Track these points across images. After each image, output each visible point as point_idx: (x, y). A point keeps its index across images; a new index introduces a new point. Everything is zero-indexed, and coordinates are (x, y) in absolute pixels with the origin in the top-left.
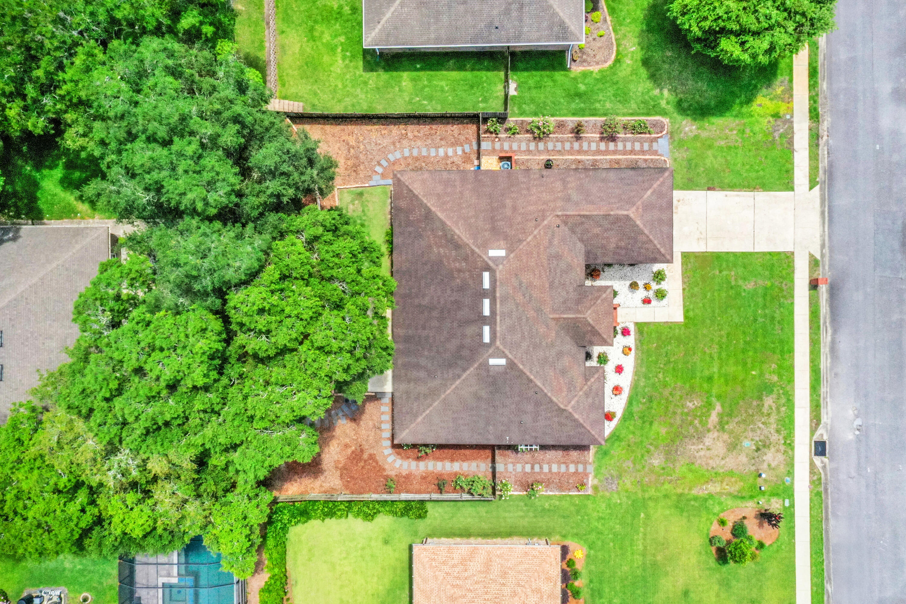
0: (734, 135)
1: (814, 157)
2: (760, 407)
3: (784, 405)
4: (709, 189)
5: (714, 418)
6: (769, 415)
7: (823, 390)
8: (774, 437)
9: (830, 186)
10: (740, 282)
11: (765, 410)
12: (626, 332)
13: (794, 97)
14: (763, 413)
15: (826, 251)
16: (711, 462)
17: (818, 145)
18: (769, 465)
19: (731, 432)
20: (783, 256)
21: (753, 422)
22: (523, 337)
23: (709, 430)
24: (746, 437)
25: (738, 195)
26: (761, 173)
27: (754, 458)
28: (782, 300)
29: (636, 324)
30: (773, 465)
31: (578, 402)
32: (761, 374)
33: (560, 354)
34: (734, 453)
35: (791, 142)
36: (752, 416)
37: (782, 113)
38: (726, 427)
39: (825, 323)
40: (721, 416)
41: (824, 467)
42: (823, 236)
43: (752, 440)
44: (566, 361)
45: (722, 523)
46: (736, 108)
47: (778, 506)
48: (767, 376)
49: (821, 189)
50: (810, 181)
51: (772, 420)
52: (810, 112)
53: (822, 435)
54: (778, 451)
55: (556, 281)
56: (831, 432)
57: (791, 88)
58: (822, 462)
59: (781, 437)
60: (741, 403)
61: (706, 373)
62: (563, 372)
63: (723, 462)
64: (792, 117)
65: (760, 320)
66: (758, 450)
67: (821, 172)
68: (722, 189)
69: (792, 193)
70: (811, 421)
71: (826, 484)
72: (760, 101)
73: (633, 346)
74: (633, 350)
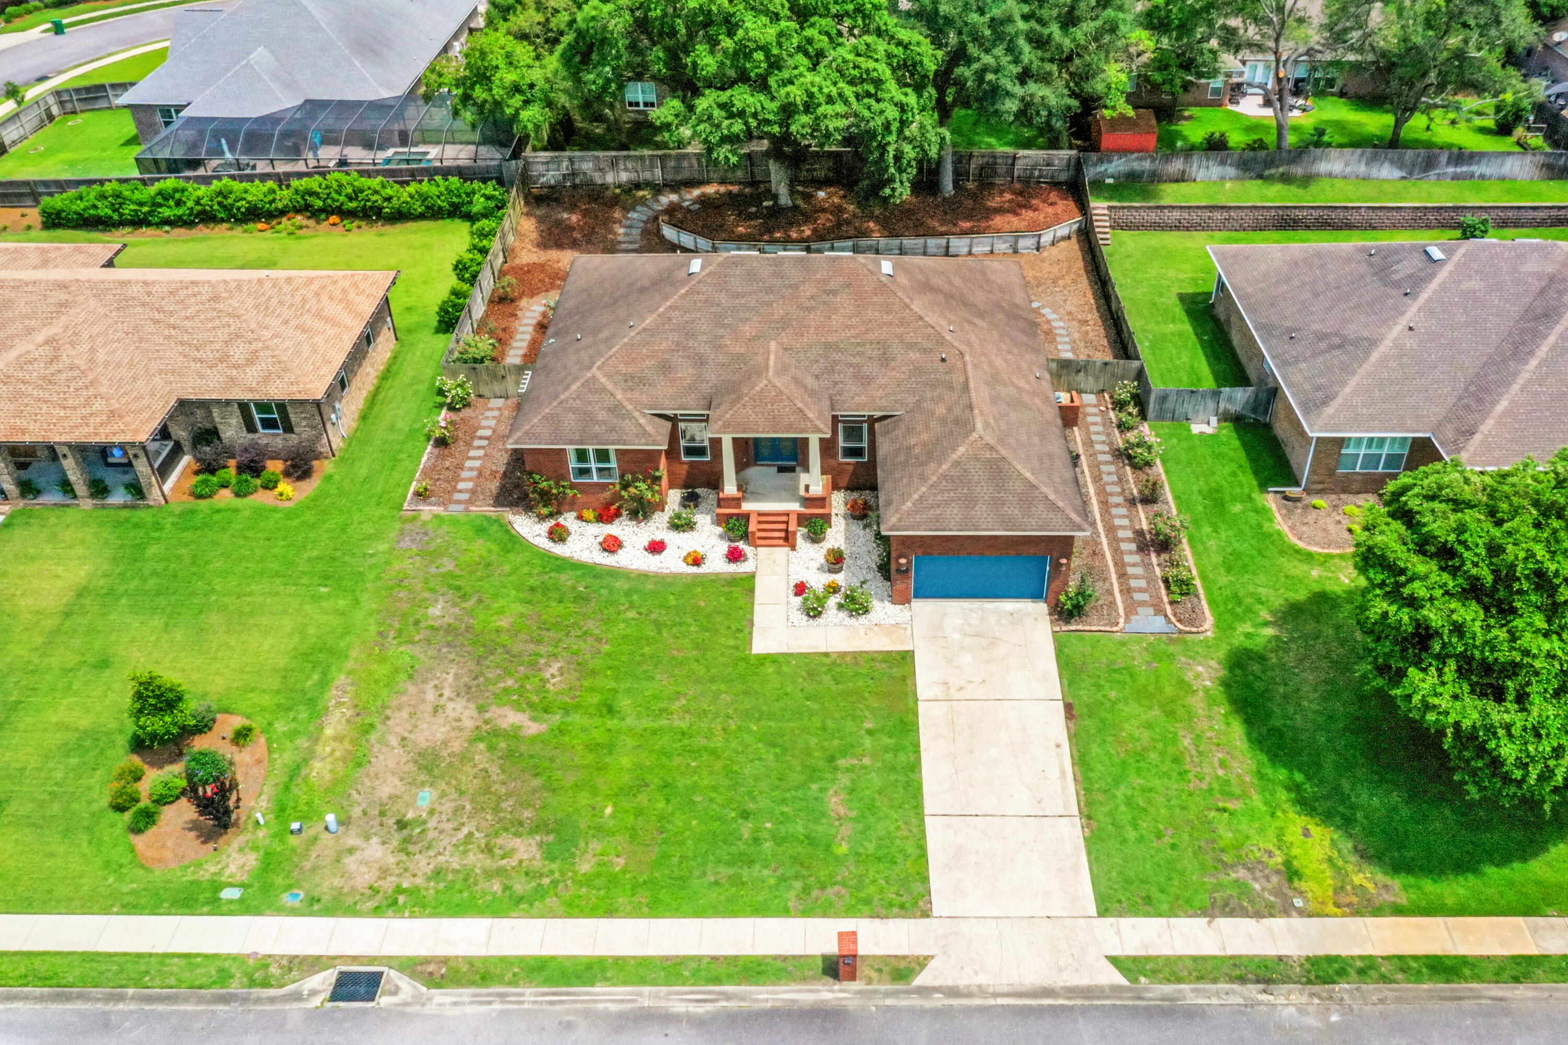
0: (1211, 769)
1: (1204, 970)
2: (516, 827)
3: (506, 888)
4: (1068, 708)
5: (511, 718)
6: (488, 849)
7: (529, 994)
8: (423, 864)
9: (1134, 1012)
10: (845, 780)
11: (505, 840)
12: (735, 556)
13: (1358, 920)
14: (497, 835)
15: (938, 1000)
16: (404, 714)
17: (1242, 980)
18: (351, 851)
19: (464, 757)
20: (917, 887)
21: (478, 810)
22: (738, 295)
23: (481, 709)
24: (443, 795)
25: (1063, 773)
26: (1131, 834)
27: (382, 814)
28: (798, 885)
29: (752, 576)
30: (350, 862)
31: (603, 390)
32: (600, 831)
33: (700, 361)
34: (411, 767)
35: (1229, 909)
36: (496, 810)
37: (1303, 885)
38: (482, 746)
39: (727, 997)
40: (514, 734)
41: (297, 997)
42: (982, 991)
43: (432, 812)
44: (686, 372)
45: (242, 736)
46: (1282, 774)
47: (233, 868)
48: (595, 846)
49: (1116, 989)
50: (1135, 959)
51: (475, 860)
52: (1330, 959)
53: (395, 992)
54: (385, 872)
55: (837, 356)
56: (401, 1014)
57: (1377, 911)
58: (313, 993)
59: (419, 881)
60: (536, 782)
61: (624, 703)
62: (665, 368)
63: (394, 741)
64: (1302, 913)
65: (746, 829)
66: (402, 825)
67: (1168, 989)
68: (1073, 737)
69: (1093, 912)
70: (445, 961)
71: (245, 1000)
72: (1316, 830)
73: (703, 569)
74: (694, 569)
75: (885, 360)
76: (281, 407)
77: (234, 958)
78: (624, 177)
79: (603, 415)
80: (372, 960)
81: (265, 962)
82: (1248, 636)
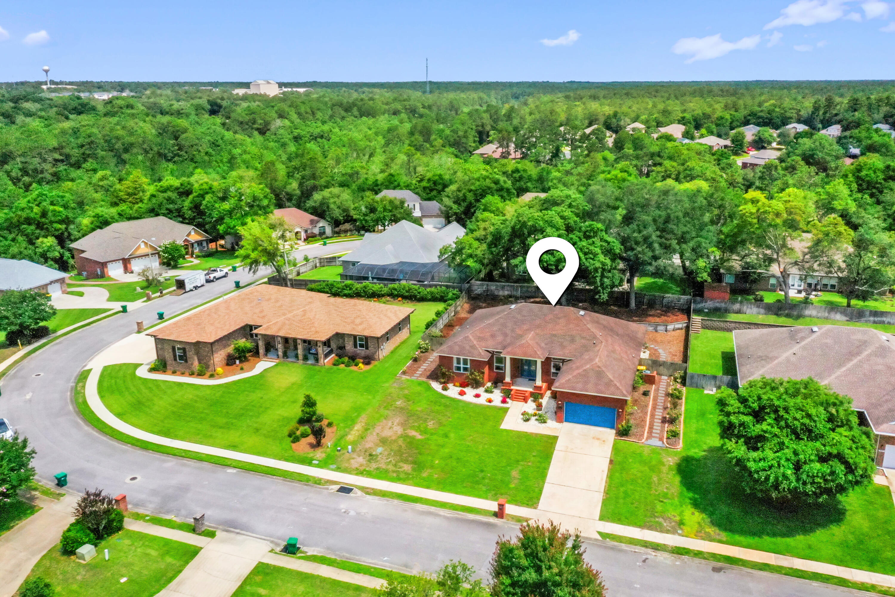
0: (662, 489)
1: (632, 541)
2: (406, 461)
3: (397, 476)
4: (611, 462)
5: (413, 433)
6: (395, 465)
7: (396, 502)
8: (374, 465)
9: (600, 546)
10: (520, 468)
11: (401, 464)
12: (504, 401)
13: (702, 541)
14: (399, 462)
16: (380, 427)
17: (646, 547)
18: (353, 458)
19: (395, 441)
20: (535, 501)
21: (395, 455)
22: (524, 316)
23: (404, 430)
24: (386, 450)
25: (602, 480)
26: (621, 501)
27: (366, 451)
28: (493, 492)
29: (508, 408)
30: (352, 461)
31: (470, 340)
32: (432, 467)
33: (505, 335)
34: (378, 441)
35: (650, 528)
36: (401, 456)
37: (684, 527)
38: (402, 439)
39: (458, 514)
40: (413, 438)
41: (327, 489)
43: (381, 454)
44: (500, 338)
45: (330, 425)
46: (691, 495)
47: (318, 456)
48: (429, 471)
49: (596, 540)
50: (607, 534)
51: (391, 467)
52: (684, 548)
53: (356, 493)
54: (362, 465)
55: (556, 338)
56: (356, 498)
57: (711, 540)
58: (332, 489)
59: (371, 469)
60: (417, 451)
61: (452, 435)
62: (493, 336)
63: (375, 434)
64: (679, 535)
65: (481, 475)
66: (370, 455)
67: (616, 544)
68: (609, 470)
69: (598, 518)
70: (373, 489)
71: (312, 486)
72: (697, 514)
73: (492, 404)
74: (489, 404)
75: (573, 340)
76: (367, 338)
77: (312, 477)
78: (506, 293)
79: (468, 348)
80: (351, 485)
81: (320, 479)
82: (696, 453)
